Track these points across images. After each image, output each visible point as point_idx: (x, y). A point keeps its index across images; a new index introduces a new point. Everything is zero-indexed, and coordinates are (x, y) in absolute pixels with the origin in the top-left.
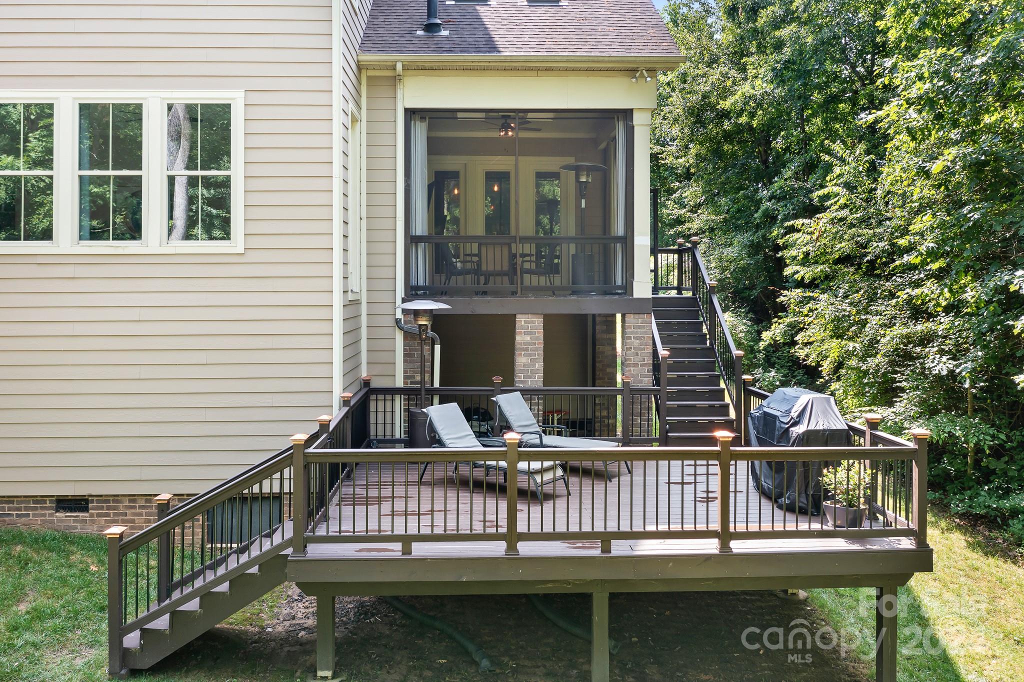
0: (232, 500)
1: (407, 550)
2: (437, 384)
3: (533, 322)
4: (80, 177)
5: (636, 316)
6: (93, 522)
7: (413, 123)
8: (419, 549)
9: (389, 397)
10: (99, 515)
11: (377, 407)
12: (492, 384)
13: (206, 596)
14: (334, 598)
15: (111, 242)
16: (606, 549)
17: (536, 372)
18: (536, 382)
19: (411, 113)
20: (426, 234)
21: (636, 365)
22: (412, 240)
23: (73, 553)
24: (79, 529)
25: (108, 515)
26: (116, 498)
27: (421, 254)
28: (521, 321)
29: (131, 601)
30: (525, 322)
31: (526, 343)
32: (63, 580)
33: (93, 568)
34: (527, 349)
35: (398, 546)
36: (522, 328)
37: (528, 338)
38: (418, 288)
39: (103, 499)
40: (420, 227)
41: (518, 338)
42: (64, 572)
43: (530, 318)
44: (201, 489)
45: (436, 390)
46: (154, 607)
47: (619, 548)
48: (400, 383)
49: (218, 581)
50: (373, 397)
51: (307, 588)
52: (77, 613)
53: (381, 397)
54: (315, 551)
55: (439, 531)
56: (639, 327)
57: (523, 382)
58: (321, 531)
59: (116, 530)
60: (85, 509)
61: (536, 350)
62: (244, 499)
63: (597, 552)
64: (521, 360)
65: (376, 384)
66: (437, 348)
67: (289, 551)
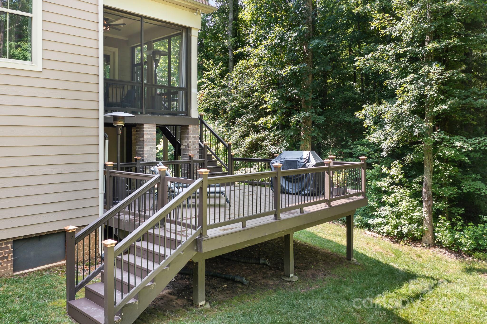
3: (151, 128)
5: (193, 126)
16: (302, 212)
17: (153, 154)
18: (153, 159)
28: (146, 127)
30: (148, 128)
31: (149, 139)
34: (149, 142)
36: (147, 131)
37: (149, 136)
57: (147, 159)
61: (153, 142)
63: (299, 214)
64: (146, 148)
66: (107, 142)
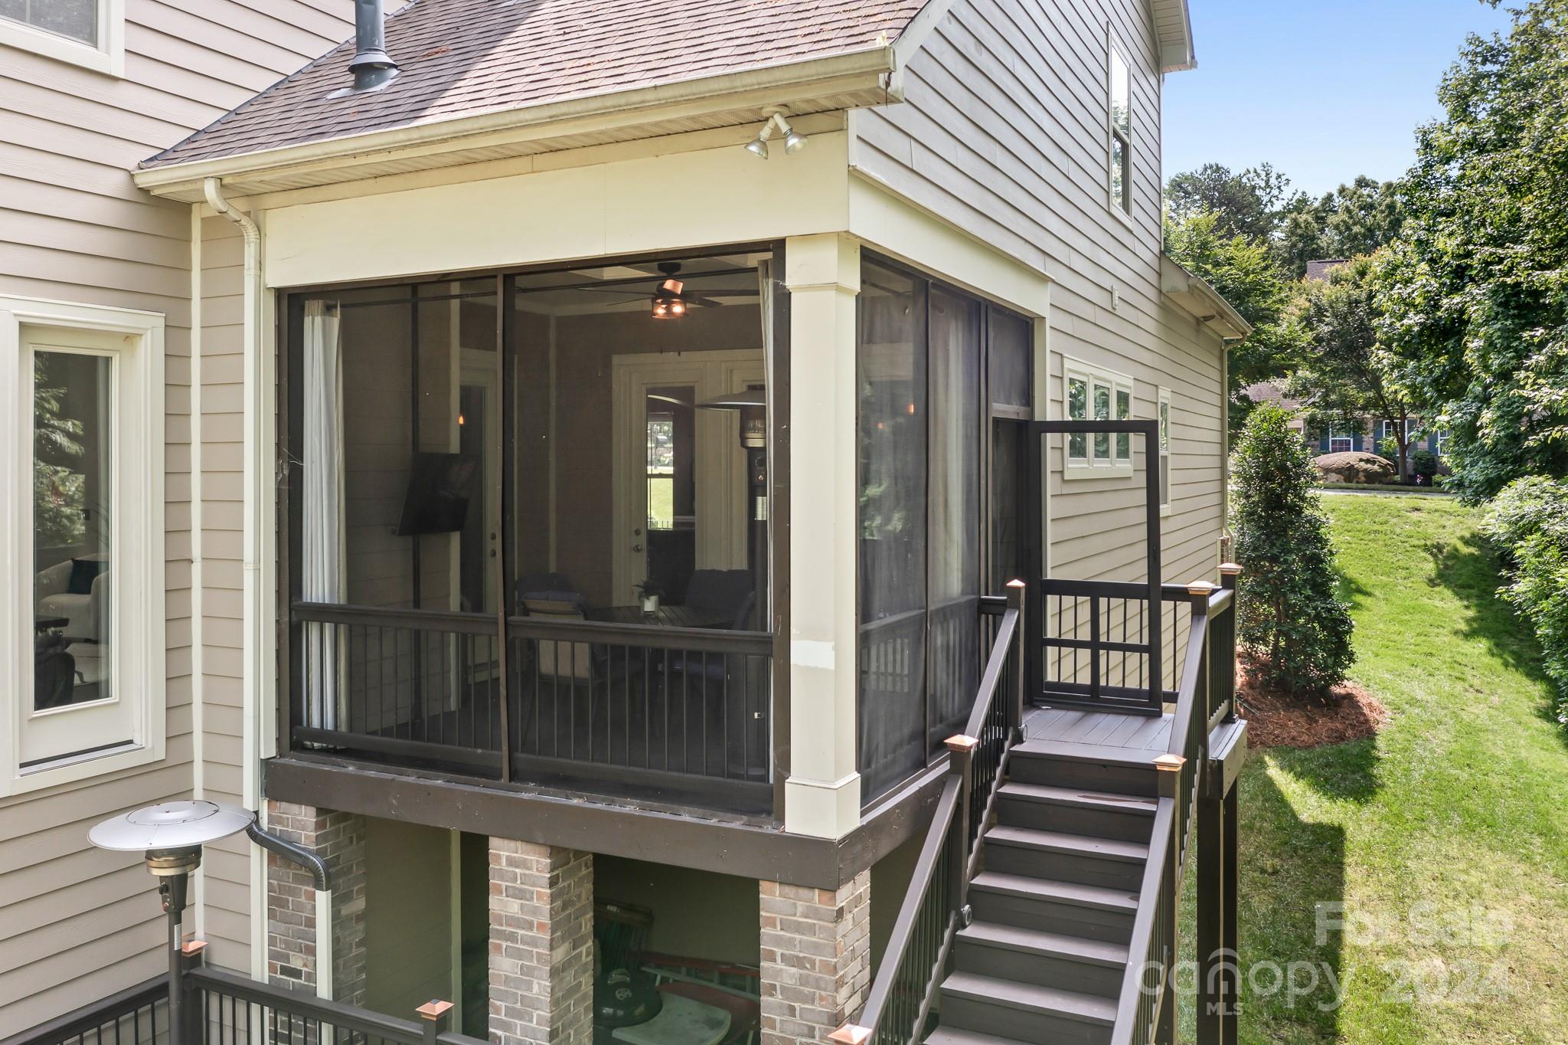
2: (325, 990)
3: (525, 865)
5: (788, 891)
7: (296, 313)
17: (534, 1005)
18: (534, 1034)
19: (288, 302)
28: (501, 855)
30: (510, 861)
31: (513, 921)
36: (502, 875)
37: (514, 908)
38: (309, 732)
41: (495, 904)
43: (520, 852)
57: (503, 1026)
61: (534, 942)
64: (502, 964)
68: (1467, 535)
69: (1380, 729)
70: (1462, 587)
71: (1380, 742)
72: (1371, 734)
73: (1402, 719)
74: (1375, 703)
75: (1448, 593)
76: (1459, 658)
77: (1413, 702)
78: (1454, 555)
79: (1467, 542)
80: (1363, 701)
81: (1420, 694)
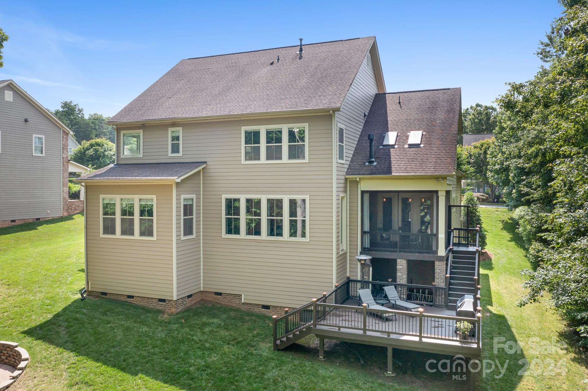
0: (304, 310)
1: (339, 330)
2: (371, 280)
3: (403, 262)
4: (268, 219)
5: (439, 262)
6: (271, 313)
7: (364, 194)
8: (342, 330)
9: (355, 283)
10: (272, 311)
11: (351, 285)
12: (388, 281)
13: (294, 335)
14: (323, 339)
15: (275, 237)
16: (389, 336)
17: (404, 278)
18: (403, 282)
19: (363, 192)
20: (369, 231)
21: (439, 279)
22: (363, 233)
23: (266, 320)
24: (267, 314)
25: (275, 311)
26: (277, 307)
27: (367, 238)
28: (399, 261)
29: (278, 334)
31: (400, 269)
32: (264, 327)
33: (271, 325)
34: (401, 271)
35: (337, 328)
36: (399, 263)
37: (401, 267)
38: (365, 248)
39: (273, 307)
40: (367, 228)
41: (398, 267)
42: (264, 325)
43: (402, 260)
44: (298, 307)
45: (370, 282)
46: (283, 335)
47: (392, 336)
48: (359, 278)
49: (297, 331)
50: (351, 282)
51: (317, 336)
52: (267, 335)
53: (353, 282)
54: (318, 327)
55: (350, 326)
56: (440, 266)
57: (399, 282)
58: (322, 323)
59: (275, 317)
60: (269, 309)
61: (404, 271)
62: (307, 311)
63: (386, 336)
64: (399, 274)
65: (352, 278)
66: (371, 268)
67: (312, 326)
68: (510, 217)
69: (492, 258)
70: (508, 230)
71: (493, 261)
72: (491, 259)
73: (497, 257)
74: (491, 254)
75: (505, 231)
76: (508, 245)
77: (498, 254)
78: (507, 222)
79: (510, 219)
80: (488, 253)
81: (499, 252)
